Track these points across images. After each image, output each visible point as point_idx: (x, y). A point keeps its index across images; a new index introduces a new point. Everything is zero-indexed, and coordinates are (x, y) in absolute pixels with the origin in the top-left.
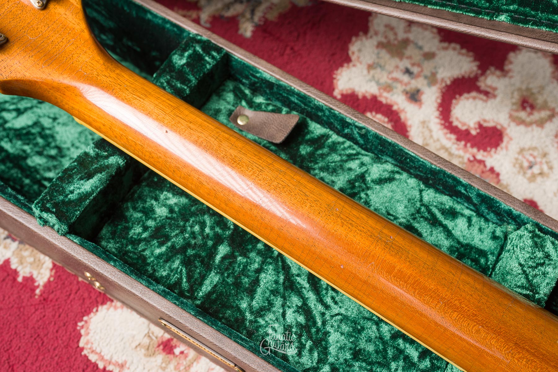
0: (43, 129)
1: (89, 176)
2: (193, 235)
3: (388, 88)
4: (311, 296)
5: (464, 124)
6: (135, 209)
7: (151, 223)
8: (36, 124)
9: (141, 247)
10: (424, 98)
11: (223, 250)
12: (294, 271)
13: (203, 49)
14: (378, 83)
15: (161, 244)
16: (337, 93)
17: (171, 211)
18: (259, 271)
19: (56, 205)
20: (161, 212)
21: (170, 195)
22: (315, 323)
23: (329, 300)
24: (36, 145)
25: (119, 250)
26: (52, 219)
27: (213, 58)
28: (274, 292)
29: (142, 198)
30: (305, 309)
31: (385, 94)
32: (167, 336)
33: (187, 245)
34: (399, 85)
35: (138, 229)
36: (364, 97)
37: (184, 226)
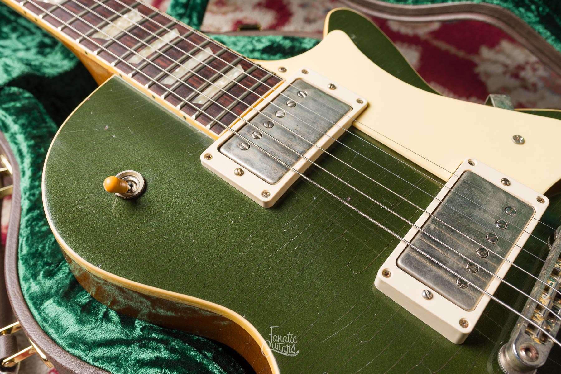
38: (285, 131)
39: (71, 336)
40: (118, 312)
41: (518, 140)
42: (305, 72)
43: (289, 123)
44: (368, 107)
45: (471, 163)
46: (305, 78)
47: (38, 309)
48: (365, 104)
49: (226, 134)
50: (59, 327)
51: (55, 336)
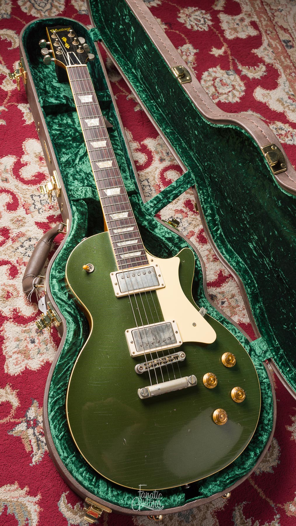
0: (59, 90)
1: (56, 100)
2: (67, 131)
3: (157, 153)
4: (78, 160)
5: (167, 176)
6: (60, 117)
7: (61, 122)
8: (59, 88)
9: (54, 124)
10: (164, 162)
11: (70, 138)
12: (80, 153)
13: (106, 95)
14: (156, 149)
15: (58, 127)
16: (142, 143)
17: (67, 123)
18: (72, 147)
19: (45, 100)
20: (65, 122)
21: (70, 120)
22: (73, 164)
23: (80, 163)
24: (54, 93)
25: (49, 121)
26: (42, 102)
27: (107, 99)
28: (71, 153)
29: (63, 116)
30: (74, 161)
31: (155, 153)
32: (44, 157)
33: (64, 132)
34: (161, 154)
35: (57, 121)
36: (148, 150)
37: (66, 128)
38: (136, 280)
39: (55, 292)
40: (69, 294)
41: (194, 325)
42: (157, 266)
43: (139, 278)
44: (165, 287)
45: (174, 322)
46: (155, 267)
47: (51, 279)
48: (164, 286)
49: (121, 271)
50: (53, 288)
51: (51, 289)
